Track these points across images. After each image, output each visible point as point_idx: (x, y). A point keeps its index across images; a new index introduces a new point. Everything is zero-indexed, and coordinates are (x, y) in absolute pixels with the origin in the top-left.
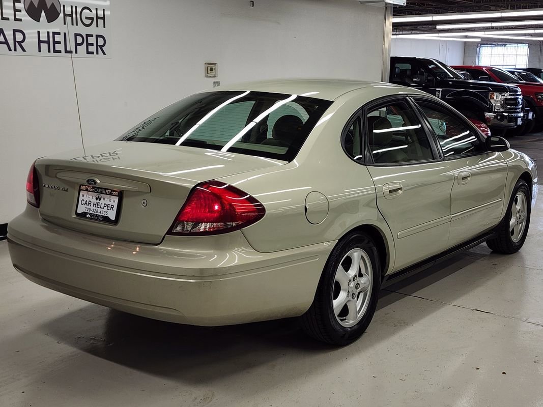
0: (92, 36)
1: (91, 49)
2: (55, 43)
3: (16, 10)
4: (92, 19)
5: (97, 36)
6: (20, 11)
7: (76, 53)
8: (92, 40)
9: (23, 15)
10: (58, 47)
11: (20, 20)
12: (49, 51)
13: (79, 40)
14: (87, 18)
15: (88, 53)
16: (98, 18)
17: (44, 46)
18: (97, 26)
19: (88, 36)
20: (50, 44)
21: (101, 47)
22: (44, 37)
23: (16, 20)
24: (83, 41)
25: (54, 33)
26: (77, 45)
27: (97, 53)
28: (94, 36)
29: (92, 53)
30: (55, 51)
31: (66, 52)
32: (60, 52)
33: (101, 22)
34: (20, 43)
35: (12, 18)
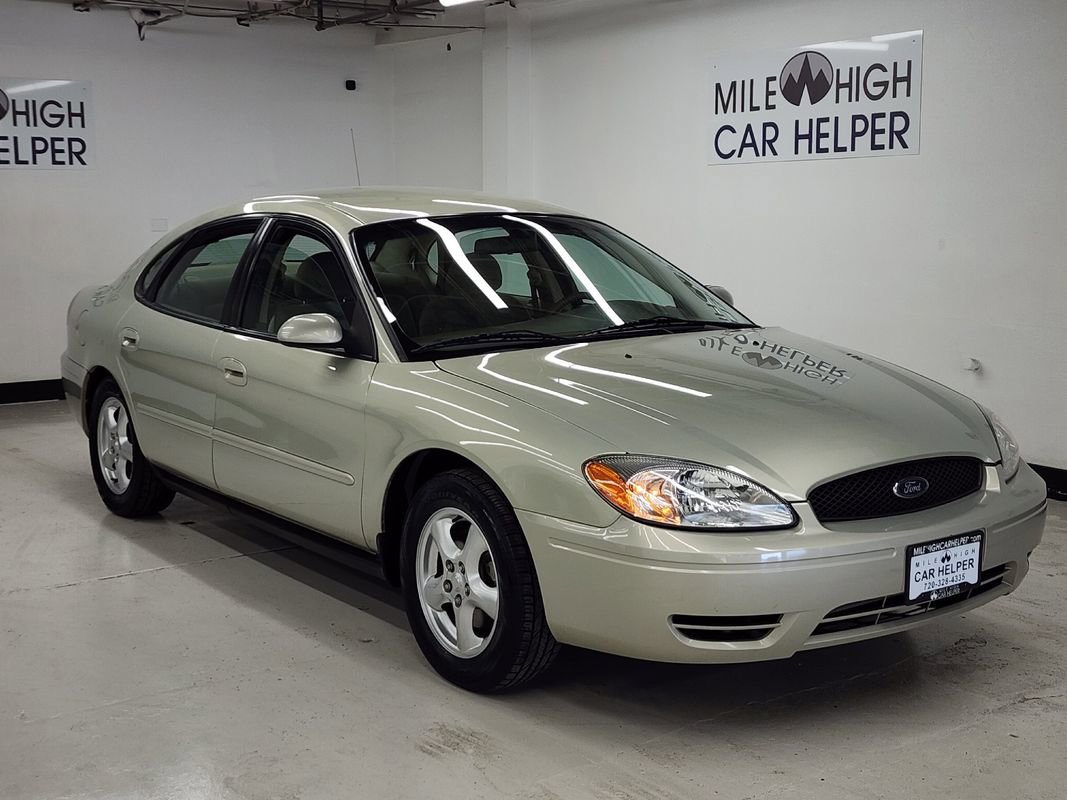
0: (882, 115)
1: (881, 139)
2: (820, 136)
3: (769, 93)
4: (885, 84)
5: (893, 115)
6: (774, 93)
7: (853, 149)
8: (882, 124)
9: (778, 99)
10: (825, 143)
11: (773, 107)
12: (810, 152)
13: (860, 125)
14: (876, 85)
15: (874, 147)
16: (896, 80)
17: (803, 144)
18: (894, 96)
19: (875, 116)
20: (812, 138)
21: (899, 134)
22: (804, 130)
23: (769, 107)
24: (866, 127)
25: (820, 121)
26: (855, 135)
27: (891, 147)
28: (888, 116)
29: (882, 147)
30: (819, 150)
31: (837, 149)
32: (826, 150)
33: (902, 87)
34: (770, 143)
35: (763, 106)
